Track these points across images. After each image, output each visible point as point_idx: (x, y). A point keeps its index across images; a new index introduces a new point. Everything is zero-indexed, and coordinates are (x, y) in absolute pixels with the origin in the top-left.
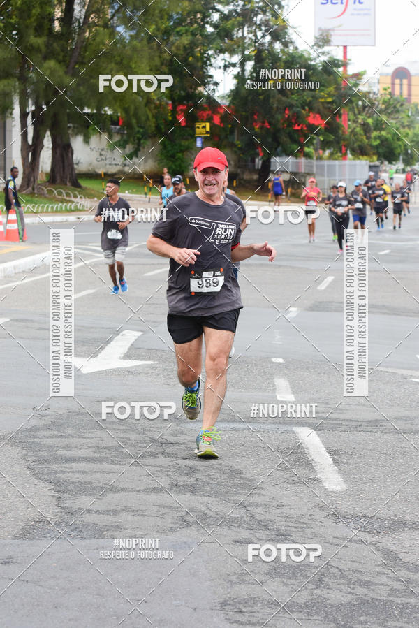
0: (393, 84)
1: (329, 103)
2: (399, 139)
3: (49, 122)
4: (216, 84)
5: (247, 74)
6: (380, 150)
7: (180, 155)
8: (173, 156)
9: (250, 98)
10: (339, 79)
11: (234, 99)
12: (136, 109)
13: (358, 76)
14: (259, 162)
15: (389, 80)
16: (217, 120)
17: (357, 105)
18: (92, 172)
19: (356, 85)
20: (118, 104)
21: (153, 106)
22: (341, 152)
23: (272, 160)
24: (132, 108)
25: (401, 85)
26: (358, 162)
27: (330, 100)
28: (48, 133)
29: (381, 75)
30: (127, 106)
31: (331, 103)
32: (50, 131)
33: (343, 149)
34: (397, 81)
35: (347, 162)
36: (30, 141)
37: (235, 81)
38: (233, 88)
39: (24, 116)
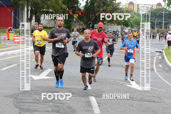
0: (129, 6)
1: (110, 10)
2: (129, 21)
3: (34, 13)
4: (80, 4)
5: (89, 2)
6: (124, 24)
7: (70, 23)
8: (68, 23)
9: (89, 8)
10: (114, 4)
11: (85, 8)
12: (58, 10)
13: (119, 3)
14: (91, 25)
15: (128, 5)
16: (80, 14)
17: (118, 11)
18: (46, 26)
19: (118, 6)
20: (53, 8)
21: (62, 9)
22: (113, 24)
23: (95, 25)
24: (57, 9)
25: (131, 6)
26: (118, 27)
27: (111, 9)
28: (34, 16)
29: (126, 3)
30: (55, 9)
31: (111, 10)
32: (35, 15)
33: (114, 23)
34: (130, 5)
35: (115, 26)
36: (29, 18)
37: (85, 3)
38: (85, 5)
39: (28, 11)
